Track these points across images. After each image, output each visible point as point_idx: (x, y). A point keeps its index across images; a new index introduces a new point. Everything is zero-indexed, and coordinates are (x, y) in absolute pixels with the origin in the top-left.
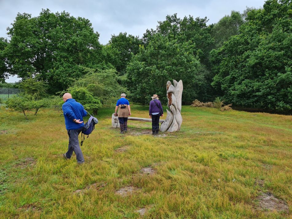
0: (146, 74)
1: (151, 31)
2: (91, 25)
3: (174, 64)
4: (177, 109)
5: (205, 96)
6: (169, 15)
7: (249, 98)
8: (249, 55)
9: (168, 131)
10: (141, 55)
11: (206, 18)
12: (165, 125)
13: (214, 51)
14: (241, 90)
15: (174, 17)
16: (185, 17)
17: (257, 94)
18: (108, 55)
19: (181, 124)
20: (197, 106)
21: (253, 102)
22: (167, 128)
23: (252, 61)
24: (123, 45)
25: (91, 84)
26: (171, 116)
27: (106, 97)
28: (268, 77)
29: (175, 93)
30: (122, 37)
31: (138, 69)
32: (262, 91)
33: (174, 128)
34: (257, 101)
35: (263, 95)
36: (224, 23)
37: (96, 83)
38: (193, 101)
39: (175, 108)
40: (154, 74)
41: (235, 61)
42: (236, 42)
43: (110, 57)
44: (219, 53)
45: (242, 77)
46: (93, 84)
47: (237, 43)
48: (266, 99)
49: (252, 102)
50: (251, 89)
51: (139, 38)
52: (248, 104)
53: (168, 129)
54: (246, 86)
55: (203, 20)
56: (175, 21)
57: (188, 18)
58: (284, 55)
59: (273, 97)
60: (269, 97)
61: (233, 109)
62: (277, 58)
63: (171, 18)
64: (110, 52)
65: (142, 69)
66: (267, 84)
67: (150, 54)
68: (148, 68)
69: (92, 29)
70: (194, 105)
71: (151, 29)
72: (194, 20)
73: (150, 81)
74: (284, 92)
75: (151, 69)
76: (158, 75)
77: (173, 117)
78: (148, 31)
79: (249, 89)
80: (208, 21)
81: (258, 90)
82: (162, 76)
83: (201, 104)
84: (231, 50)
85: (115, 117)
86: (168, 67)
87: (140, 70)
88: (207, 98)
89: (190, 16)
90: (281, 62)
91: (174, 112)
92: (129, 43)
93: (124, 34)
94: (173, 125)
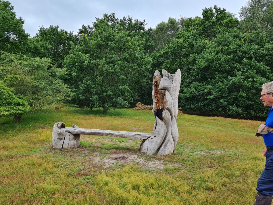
0: (91, 69)
1: (88, 27)
2: (12, 8)
3: (125, 59)
4: (174, 117)
6: (106, 14)
7: (198, 101)
8: (195, 58)
9: (160, 153)
11: (145, 21)
12: (154, 143)
13: (155, 54)
14: (191, 93)
15: (112, 16)
16: (124, 17)
17: (208, 97)
18: (35, 47)
20: (140, 109)
21: (204, 106)
22: (157, 147)
23: (202, 63)
24: (54, 39)
25: (12, 76)
26: (165, 128)
27: (36, 96)
28: (218, 81)
30: (53, 31)
31: (81, 63)
32: (215, 94)
33: (169, 149)
34: (207, 105)
35: (215, 99)
37: (20, 74)
38: (136, 104)
39: (171, 114)
40: (102, 70)
41: (179, 64)
42: (180, 45)
43: (38, 50)
44: (161, 56)
45: (188, 80)
46: (15, 76)
47: (181, 47)
48: (217, 102)
49: (202, 106)
50: (201, 92)
51: (73, 34)
52: (198, 108)
53: (158, 150)
54: (196, 89)
55: (142, 23)
56: (112, 20)
57: (127, 19)
58: (233, 59)
59: (225, 101)
60: (222, 101)
62: (227, 62)
63: (109, 18)
64: (38, 44)
65: (87, 62)
66: (218, 88)
67: (97, 45)
68: (94, 61)
69: (14, 13)
70: (137, 108)
71: (88, 25)
72: (133, 22)
73: (97, 78)
74: (235, 95)
75: (98, 63)
76: (108, 71)
77: (167, 130)
78: (84, 27)
79: (199, 92)
80: (146, 24)
81: (209, 93)
82: (113, 73)
84: (175, 52)
85: (59, 131)
86: (119, 62)
87: (84, 63)
89: (129, 17)
90: (229, 66)
91: (169, 121)
92: (62, 38)
93: (55, 27)
94: (168, 143)
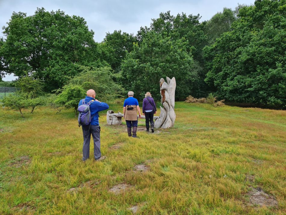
0: (140, 71)
1: (145, 28)
2: (86, 23)
3: (167, 61)
4: (171, 106)
5: (199, 92)
6: (162, 13)
7: (241, 94)
8: (240, 51)
9: (162, 127)
10: (135, 52)
11: (199, 15)
12: (159, 121)
13: (207, 48)
14: (234, 86)
15: (167, 14)
16: (179, 14)
17: (249, 89)
18: (103, 52)
19: (174, 120)
20: (190, 102)
21: (245, 98)
22: (161, 124)
23: (244, 57)
24: (117, 42)
25: (86, 82)
26: (165, 112)
27: (101, 95)
28: (260, 73)
29: (168, 90)
30: (117, 35)
31: (133, 67)
32: (254, 87)
33: (168, 125)
34: (249, 97)
35: (255, 91)
36: (216, 20)
37: (91, 81)
38: (187, 98)
39: (169, 105)
40: (148, 72)
41: (227, 58)
42: (228, 38)
43: (105, 55)
44: (212, 50)
45: (234, 73)
46: (88, 82)
47: (229, 40)
48: (258, 94)
49: (244, 98)
50: (243, 84)
51: (133, 36)
52: (241, 100)
53: (162, 125)
54: (239, 82)
55: (196, 17)
56: (168, 18)
57: (181, 15)
58: (275, 51)
59: (265, 93)
60: (261, 92)
61: (226, 104)
62: (268, 54)
63: (165, 16)
64: (105, 50)
65: (136, 66)
66: (259, 80)
67: (144, 51)
68: (142, 65)
69: (87, 27)
70: (188, 101)
71: (145, 27)
72: (187, 17)
73: (144, 78)
74: (275, 87)
75: (145, 66)
76: (152, 72)
77: (167, 114)
78: (142, 29)
79: (241, 85)
80: (200, 18)
81: (250, 86)
82: (156, 73)
83: (195, 99)
84: (223, 46)
85: (110, 115)
86: (161, 64)
87: (134, 67)
88: (200, 94)
89: (183, 13)
90: (272, 58)
91: (167, 109)
92: (124, 41)
93: (119, 31)
94: (167, 121)
